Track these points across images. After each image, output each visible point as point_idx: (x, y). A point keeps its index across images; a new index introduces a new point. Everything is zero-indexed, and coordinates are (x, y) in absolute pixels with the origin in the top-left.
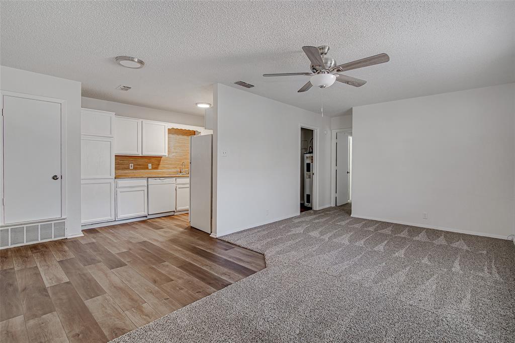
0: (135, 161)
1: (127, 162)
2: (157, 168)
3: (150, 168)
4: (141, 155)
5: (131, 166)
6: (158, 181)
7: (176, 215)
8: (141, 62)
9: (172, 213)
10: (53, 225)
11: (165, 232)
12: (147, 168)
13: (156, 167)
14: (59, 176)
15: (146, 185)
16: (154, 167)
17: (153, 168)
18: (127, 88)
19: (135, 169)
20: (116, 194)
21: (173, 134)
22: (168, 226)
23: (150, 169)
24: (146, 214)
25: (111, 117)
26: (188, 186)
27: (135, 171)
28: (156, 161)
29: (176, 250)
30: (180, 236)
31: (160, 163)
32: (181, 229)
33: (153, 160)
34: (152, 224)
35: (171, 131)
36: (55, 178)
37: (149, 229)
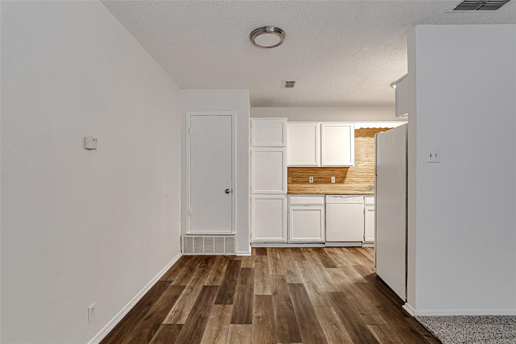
0: (315, 173)
1: (306, 174)
2: (342, 182)
3: (333, 181)
4: (319, 166)
5: (311, 179)
6: (339, 199)
7: (364, 248)
8: (278, 31)
9: (360, 245)
10: (224, 239)
11: (335, 275)
12: (330, 182)
13: (341, 180)
14: (230, 190)
15: (323, 203)
16: (338, 180)
17: (337, 182)
18: (290, 84)
19: (315, 182)
20: (288, 212)
21: (364, 136)
22: (345, 264)
23: (333, 183)
24: (323, 240)
25: (283, 123)
26: (373, 208)
27: (315, 186)
28: (341, 173)
29: (331, 321)
30: (351, 290)
31: (346, 175)
32: (359, 276)
33: (337, 172)
34: (326, 257)
35: (359, 133)
36: (227, 192)
37: (317, 265)
